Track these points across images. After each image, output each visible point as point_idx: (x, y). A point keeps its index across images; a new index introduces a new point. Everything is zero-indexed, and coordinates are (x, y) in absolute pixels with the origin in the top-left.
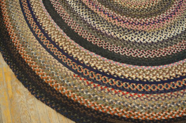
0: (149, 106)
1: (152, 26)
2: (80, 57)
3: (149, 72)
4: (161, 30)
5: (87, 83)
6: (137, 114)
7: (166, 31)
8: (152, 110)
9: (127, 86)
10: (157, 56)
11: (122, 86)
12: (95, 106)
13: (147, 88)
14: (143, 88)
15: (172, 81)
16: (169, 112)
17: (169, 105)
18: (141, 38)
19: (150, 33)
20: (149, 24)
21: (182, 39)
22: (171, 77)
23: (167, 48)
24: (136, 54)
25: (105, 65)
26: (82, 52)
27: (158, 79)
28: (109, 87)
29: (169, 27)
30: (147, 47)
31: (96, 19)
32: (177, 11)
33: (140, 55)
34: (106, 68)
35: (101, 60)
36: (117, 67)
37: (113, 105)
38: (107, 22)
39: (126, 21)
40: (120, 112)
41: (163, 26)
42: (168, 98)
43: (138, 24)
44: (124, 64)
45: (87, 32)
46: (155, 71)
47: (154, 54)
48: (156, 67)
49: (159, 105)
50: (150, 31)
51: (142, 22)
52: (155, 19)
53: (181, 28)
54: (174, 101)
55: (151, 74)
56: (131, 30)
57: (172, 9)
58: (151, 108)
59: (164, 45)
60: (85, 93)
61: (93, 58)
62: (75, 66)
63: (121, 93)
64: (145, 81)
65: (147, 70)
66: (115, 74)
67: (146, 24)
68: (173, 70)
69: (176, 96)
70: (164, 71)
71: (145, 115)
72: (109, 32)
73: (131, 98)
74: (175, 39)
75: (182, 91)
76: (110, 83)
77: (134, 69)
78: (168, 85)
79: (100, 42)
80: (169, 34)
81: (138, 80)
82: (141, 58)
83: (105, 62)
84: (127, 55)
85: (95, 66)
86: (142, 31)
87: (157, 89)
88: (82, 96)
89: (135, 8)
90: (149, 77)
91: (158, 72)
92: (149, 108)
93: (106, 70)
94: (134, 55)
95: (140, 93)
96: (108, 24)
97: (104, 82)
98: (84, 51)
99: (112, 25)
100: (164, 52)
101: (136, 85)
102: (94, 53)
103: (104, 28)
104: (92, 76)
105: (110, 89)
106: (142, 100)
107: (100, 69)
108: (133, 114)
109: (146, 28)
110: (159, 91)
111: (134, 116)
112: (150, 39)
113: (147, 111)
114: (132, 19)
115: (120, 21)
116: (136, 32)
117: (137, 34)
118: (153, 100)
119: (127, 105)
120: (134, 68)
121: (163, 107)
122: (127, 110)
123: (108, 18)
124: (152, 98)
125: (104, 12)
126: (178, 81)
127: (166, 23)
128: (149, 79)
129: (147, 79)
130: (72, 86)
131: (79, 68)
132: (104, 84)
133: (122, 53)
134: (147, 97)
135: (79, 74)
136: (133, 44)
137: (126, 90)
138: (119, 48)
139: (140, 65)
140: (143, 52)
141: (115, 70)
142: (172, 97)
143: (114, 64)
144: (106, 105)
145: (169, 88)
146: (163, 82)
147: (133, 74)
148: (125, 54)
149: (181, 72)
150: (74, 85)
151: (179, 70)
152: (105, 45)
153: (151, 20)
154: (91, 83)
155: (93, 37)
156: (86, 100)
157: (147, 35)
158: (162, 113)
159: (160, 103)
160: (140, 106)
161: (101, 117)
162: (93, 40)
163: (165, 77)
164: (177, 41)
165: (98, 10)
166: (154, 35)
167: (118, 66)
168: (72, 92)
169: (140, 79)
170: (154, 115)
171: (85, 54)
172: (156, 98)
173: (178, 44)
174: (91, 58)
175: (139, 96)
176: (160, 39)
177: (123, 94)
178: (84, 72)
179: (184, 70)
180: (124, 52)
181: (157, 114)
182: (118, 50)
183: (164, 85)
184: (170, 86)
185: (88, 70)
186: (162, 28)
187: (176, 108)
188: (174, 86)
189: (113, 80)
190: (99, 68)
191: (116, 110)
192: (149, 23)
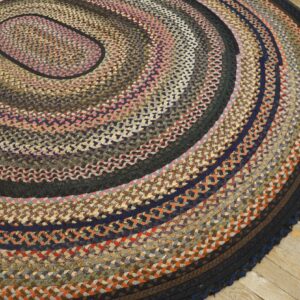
1: (124, 108)
2: (9, 216)
3: (148, 185)
4: (142, 108)
5: (40, 255)
6: (159, 268)
7: (152, 105)
8: (183, 246)
9: (117, 227)
10: (153, 153)
11: (110, 232)
12: (72, 292)
13: (157, 213)
14: (149, 217)
15: (197, 180)
16: (215, 235)
17: (208, 224)
18: (111, 135)
19: (125, 121)
20: (117, 107)
21: (184, 107)
22: (191, 176)
24: (112, 165)
25: (62, 210)
26: (10, 206)
27: (169, 190)
28: (86, 244)
29: (155, 97)
30: (128, 146)
31: (16, 138)
32: (159, 67)
33: (121, 165)
34: (65, 213)
35: (51, 205)
36: (86, 204)
37: (106, 274)
38: (39, 135)
39: (73, 119)
40: (124, 280)
41: (144, 101)
43: (97, 116)
44: (98, 193)
45: (7, 167)
46: (160, 179)
47: (145, 152)
48: (157, 172)
51: (104, 110)
52: (125, 94)
53: (176, 91)
55: (154, 188)
56: (89, 129)
57: (149, 68)
58: (179, 244)
59: (157, 129)
60: (42, 277)
61: (35, 207)
62: (5, 236)
63: (112, 246)
64: (148, 203)
65: (144, 184)
66: (87, 217)
67: (112, 108)
68: (191, 163)
69: (215, 203)
70: (175, 172)
71: (173, 262)
72: (50, 151)
73: (134, 245)
74: (173, 112)
75: (222, 189)
76: (82, 236)
77: (119, 193)
78: (193, 191)
79: (37, 175)
80: (159, 109)
81: (133, 208)
82: (125, 169)
83: (61, 204)
84: (96, 175)
85: (43, 220)
86: (109, 123)
87: (176, 207)
88: (38, 284)
89: (84, 90)
91: (164, 178)
92: (176, 246)
94: (110, 169)
95: (147, 227)
96: (43, 138)
97: (71, 240)
98: (13, 202)
99: (49, 136)
100: (161, 140)
101: (135, 218)
102: (33, 199)
103: (37, 147)
104: (45, 239)
105: (87, 247)
106: (155, 239)
107: (56, 221)
108: (150, 270)
109: (114, 116)
111: (154, 273)
112: (128, 131)
113: (174, 253)
114: (84, 112)
115: (64, 123)
117: (101, 132)
118: (176, 228)
119: (132, 261)
120: (118, 190)
121: (201, 232)
122: (136, 269)
123: (39, 127)
124: (172, 227)
125: (27, 119)
126: (207, 177)
127: (147, 93)
128: (153, 198)
129: (150, 200)
130: (12, 276)
131: (15, 236)
132: (72, 244)
133: (87, 175)
134: (163, 228)
135: (18, 248)
136: (102, 152)
137: (120, 235)
138: (78, 169)
139: (127, 180)
140: (124, 157)
141: (85, 209)
143: (79, 199)
144: (92, 279)
145: (196, 196)
147: (120, 203)
148: (92, 175)
150: (15, 272)
152: (49, 175)
153: (118, 99)
154: (48, 253)
155: (21, 171)
156: (48, 288)
157: (121, 127)
158: (203, 243)
159: (191, 228)
162: (24, 176)
163: (181, 180)
164: (178, 114)
165: (15, 120)
166: (133, 122)
167: (88, 201)
168: (15, 288)
169: (136, 205)
170: (191, 253)
171: (17, 208)
172: (181, 223)
173: (181, 117)
174: (31, 208)
176: (147, 123)
177: (118, 245)
178: (27, 239)
179: (209, 155)
180: (89, 172)
181: (195, 248)
182: (78, 173)
184: (197, 191)
185: (32, 234)
186: (143, 103)
188: (203, 188)
189: (88, 228)
190: (53, 219)
191: (114, 280)
192: (117, 105)
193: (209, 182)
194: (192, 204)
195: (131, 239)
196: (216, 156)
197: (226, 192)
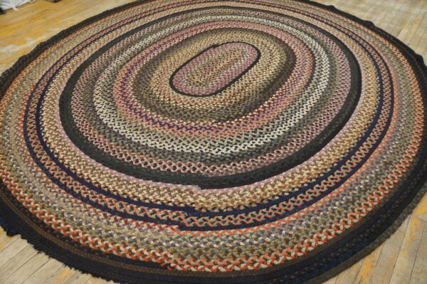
0: (8, 140)
2: (57, 80)
3: (54, 128)
5: (28, 93)
15: (48, 152)
19: (116, 114)
23: (98, 135)
27: (47, 138)
28: (26, 107)
42: (22, 154)
46: (57, 133)
49: (10, 149)
50: (119, 113)
54: (18, 160)
58: (6, 143)
60: (15, 96)
62: (46, 81)
75: (35, 164)
87: (32, 141)
88: (12, 95)
90: (46, 131)
93: (46, 99)
98: (66, 79)
106: (15, 133)
110: (29, 144)
116: (110, 103)
121: (8, 152)
124: (19, 140)
125: (129, 72)
129: (43, 129)
131: (44, 84)
135: (37, 86)
146: (44, 143)
149: (63, 157)
150: (23, 87)
151: (66, 154)
155: (87, 78)
156: (8, 98)
160: (8, 134)
162: (82, 79)
168: (14, 89)
171: (61, 81)
175: (21, 130)
178: (40, 88)
179: (68, 159)
183: (39, 145)
185: (43, 89)
187: (8, 164)
193: (44, 157)
194: (31, 149)
195: (21, 124)
197: (32, 167)
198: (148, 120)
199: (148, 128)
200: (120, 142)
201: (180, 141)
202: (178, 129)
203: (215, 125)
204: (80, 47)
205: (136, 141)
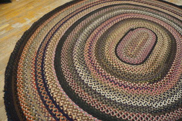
0: (29, 95)
1: (99, 75)
2: (49, 49)
3: (56, 86)
4: (99, 83)
5: (34, 58)
6: (21, 90)
7: (102, 87)
8: (27, 98)
9: (39, 77)
10: (72, 88)
11: (38, 75)
12: (20, 67)
13: (42, 89)
14: (41, 87)
15: (56, 105)
16: (28, 110)
17: (34, 108)
18: (82, 72)
19: (91, 76)
20: (99, 73)
21: (101, 101)
22: (58, 102)
23: (84, 92)
24: (67, 74)
25: (49, 61)
27: (52, 94)
28: (35, 69)
29: (108, 88)
30: (76, 78)
31: (81, 44)
33: (66, 77)
34: (47, 62)
35: (51, 58)
37: (23, 75)
38: (83, 50)
39: (92, 59)
40: (19, 80)
42: (39, 106)
43: (94, 67)
44: (54, 70)
46: (58, 90)
47: (73, 85)
48: (62, 89)
49: (31, 101)
50: (93, 76)
51: (98, 69)
52: (108, 75)
53: (113, 97)
54: (38, 111)
55: (54, 88)
56: (86, 65)
57: (129, 84)
58: (28, 97)
59: (86, 89)
60: (27, 60)
62: (42, 49)
63: (33, 76)
64: (47, 86)
66: (45, 68)
67: (98, 71)
70: (61, 96)
71: (22, 95)
72: (75, 54)
73: (31, 82)
74: (97, 95)
75: (50, 115)
76: (38, 68)
77: (53, 77)
78: (51, 103)
79: (64, 53)
80: (99, 89)
83: (51, 61)
85: (46, 57)
86: (90, 71)
87: (44, 96)
88: (25, 59)
89: (109, 60)
90: (51, 88)
91: (58, 92)
92: (27, 95)
93: (45, 63)
94: (65, 73)
95: (37, 86)
96: (81, 51)
98: (54, 49)
99: (82, 53)
100: (79, 91)
101: (42, 82)
102: (55, 54)
103: (77, 51)
104: (39, 59)
106: (32, 89)
107: (45, 60)
108: (21, 88)
109: (94, 73)
110: (42, 98)
111: (19, 89)
112: (85, 78)
113: (25, 95)
114: (96, 62)
115: (89, 56)
116: (85, 68)
119: (25, 82)
120: (55, 77)
121: (31, 104)
122: (22, 83)
124: (35, 95)
126: (57, 109)
128: (49, 88)
129: (49, 87)
130: (29, 53)
131: (42, 51)
132: (36, 66)
133: (63, 66)
134: (36, 91)
135: (38, 53)
136: (74, 70)
137: (36, 78)
138: (66, 63)
140: (71, 77)
141: (48, 67)
142: (41, 108)
143: (52, 65)
144: (22, 72)
145: (48, 104)
146: (51, 98)
147: (49, 77)
148: (62, 68)
149: (66, 109)
151: (68, 107)
152: (64, 56)
153: (104, 73)
154: (34, 60)
156: (23, 61)
157: (87, 75)
158: (26, 105)
159: (33, 101)
160: (27, 90)
161: (14, 72)
162: (64, 49)
163: (57, 98)
167: (51, 68)
168: (25, 54)
169: (47, 82)
170: (23, 100)
171: (52, 50)
172: (36, 98)
173: (94, 99)
174: (51, 54)
175: (35, 86)
176: (90, 85)
178: (40, 54)
179: (70, 111)
181: (24, 102)
182: (64, 64)
183: (49, 99)
184: (50, 105)
185: (42, 55)
186: (103, 83)
187: (33, 114)
188: (52, 107)
189: (40, 69)
191: (20, 77)
192: (101, 73)
193: (54, 109)
194: (44, 102)
195: (34, 81)
196: (69, 114)
197: (48, 116)
198: (111, 82)
199: (113, 88)
200: (99, 98)
201: (134, 98)
202: (130, 89)
203: (149, 86)
204: (58, 26)
205: (108, 97)
